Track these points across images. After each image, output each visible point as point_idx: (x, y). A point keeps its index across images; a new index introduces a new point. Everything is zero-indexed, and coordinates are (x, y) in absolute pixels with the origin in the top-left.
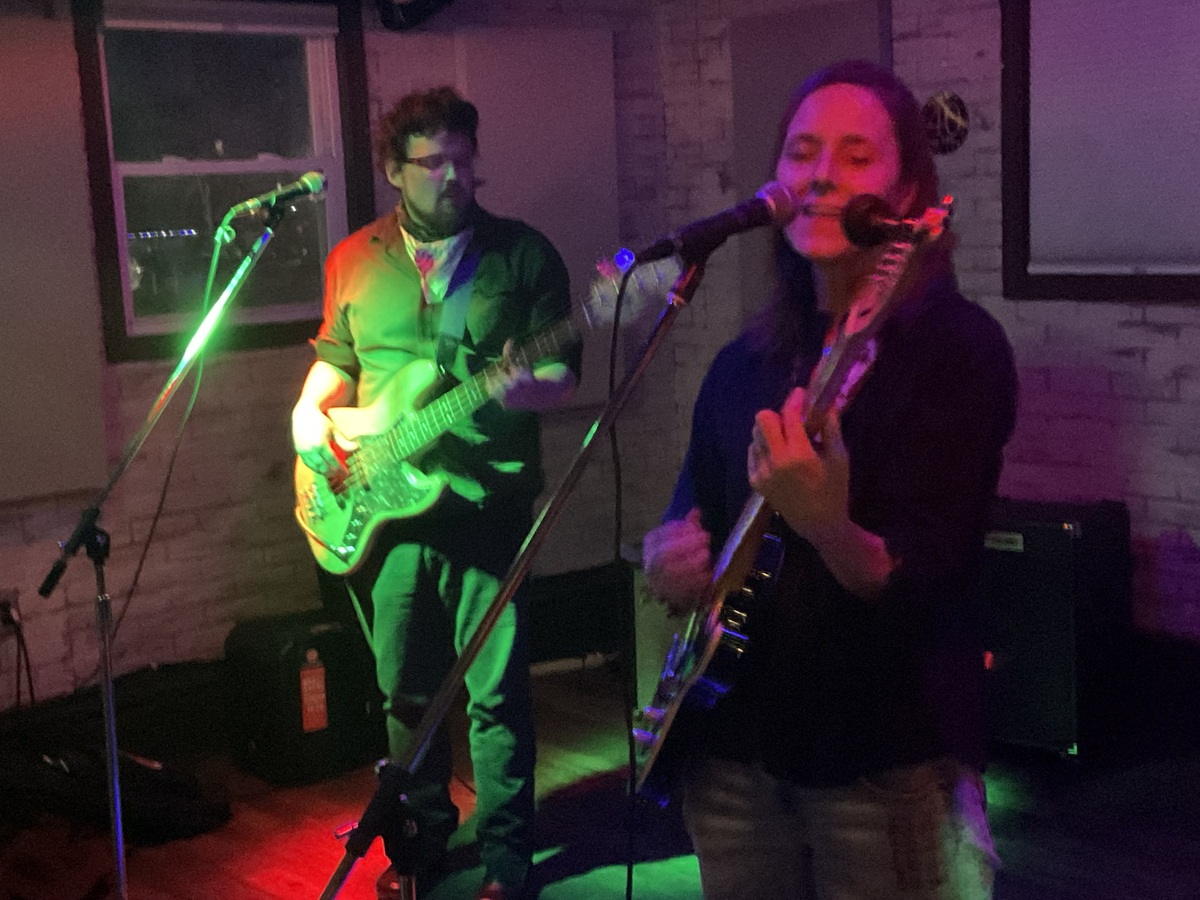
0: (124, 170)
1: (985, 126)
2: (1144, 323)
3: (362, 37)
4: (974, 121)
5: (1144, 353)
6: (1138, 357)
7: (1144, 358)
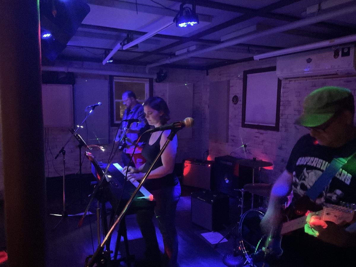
0: (116, 101)
1: (240, 101)
2: (259, 132)
3: (153, 84)
4: (239, 100)
5: (259, 137)
6: (258, 138)
7: (259, 138)
